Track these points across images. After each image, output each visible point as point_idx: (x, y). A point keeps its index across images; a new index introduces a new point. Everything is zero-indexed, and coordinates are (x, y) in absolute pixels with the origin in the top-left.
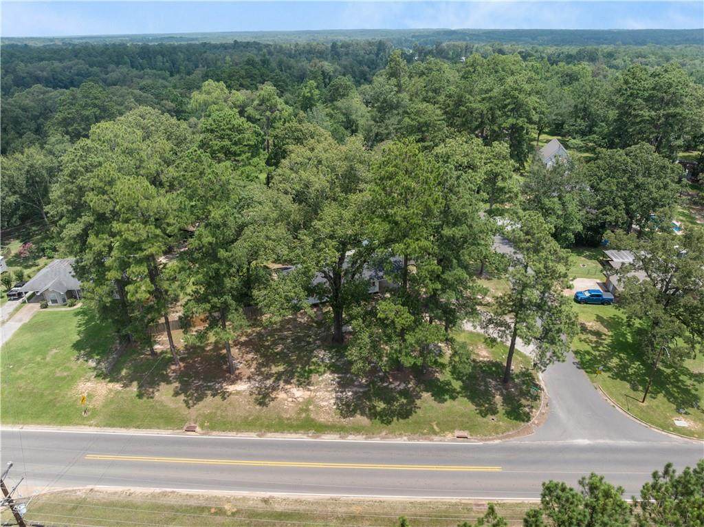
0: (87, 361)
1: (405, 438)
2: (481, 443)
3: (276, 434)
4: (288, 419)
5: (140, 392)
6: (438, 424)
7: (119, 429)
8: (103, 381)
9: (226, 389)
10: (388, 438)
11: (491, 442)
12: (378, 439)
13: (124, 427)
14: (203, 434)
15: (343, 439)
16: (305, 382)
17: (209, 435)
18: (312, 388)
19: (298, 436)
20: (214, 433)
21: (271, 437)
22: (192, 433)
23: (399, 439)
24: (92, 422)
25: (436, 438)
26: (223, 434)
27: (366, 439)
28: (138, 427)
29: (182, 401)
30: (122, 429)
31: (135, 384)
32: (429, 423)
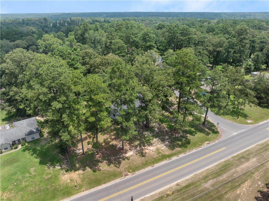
0: (54, 167)
1: (195, 149)
2: (214, 143)
3: (157, 164)
4: (157, 157)
5: (93, 170)
6: (199, 142)
7: (97, 187)
8: (71, 172)
9: (126, 156)
10: (190, 152)
11: (216, 142)
12: (188, 153)
13: (99, 185)
14: (133, 174)
15: (178, 157)
16: (150, 144)
17: (135, 174)
18: (154, 145)
19: (164, 162)
20: (136, 172)
21: (156, 165)
22: (128, 176)
23: (193, 150)
24: (83, 189)
25: (202, 146)
26: (139, 171)
27: (185, 154)
28: (105, 183)
29: (113, 167)
30: (99, 186)
31: (87, 168)
32: (197, 142)
